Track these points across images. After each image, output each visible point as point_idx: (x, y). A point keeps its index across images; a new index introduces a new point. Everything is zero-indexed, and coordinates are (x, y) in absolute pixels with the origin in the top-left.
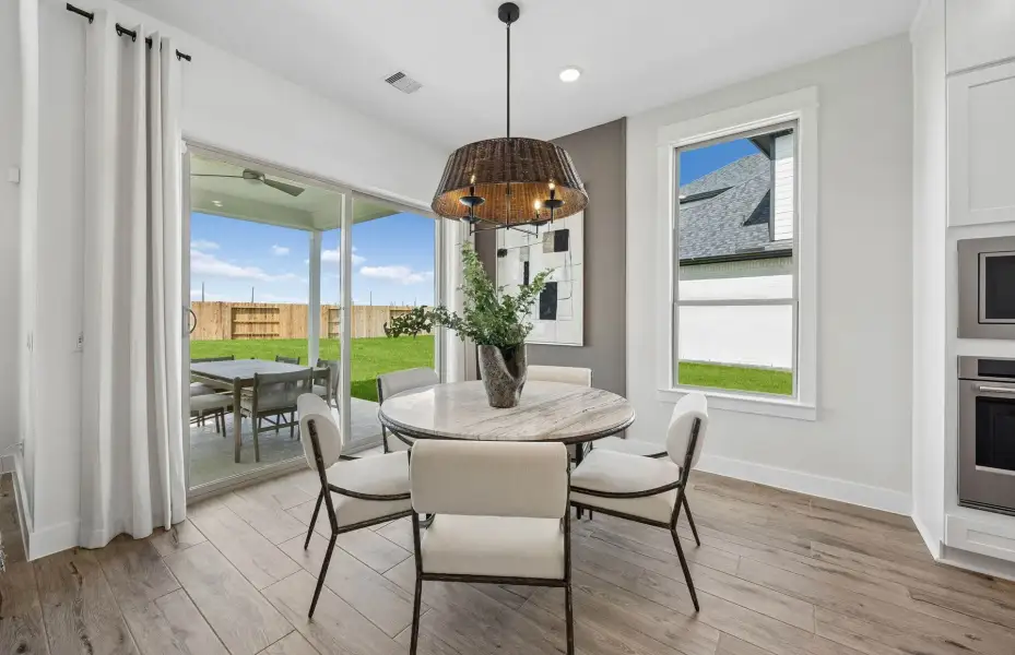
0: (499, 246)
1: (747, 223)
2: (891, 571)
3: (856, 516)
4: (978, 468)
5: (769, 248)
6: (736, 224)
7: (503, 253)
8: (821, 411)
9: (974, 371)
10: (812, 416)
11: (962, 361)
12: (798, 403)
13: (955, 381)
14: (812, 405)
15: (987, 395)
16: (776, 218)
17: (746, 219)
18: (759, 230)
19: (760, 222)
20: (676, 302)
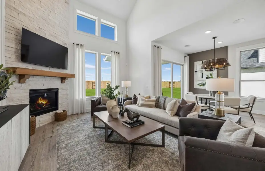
0: (195, 70)
1: (249, 58)
5: (257, 65)
6: (245, 58)
7: (196, 72)
16: (260, 56)
17: (249, 57)
18: (254, 60)
19: (254, 58)
20: (240, 81)
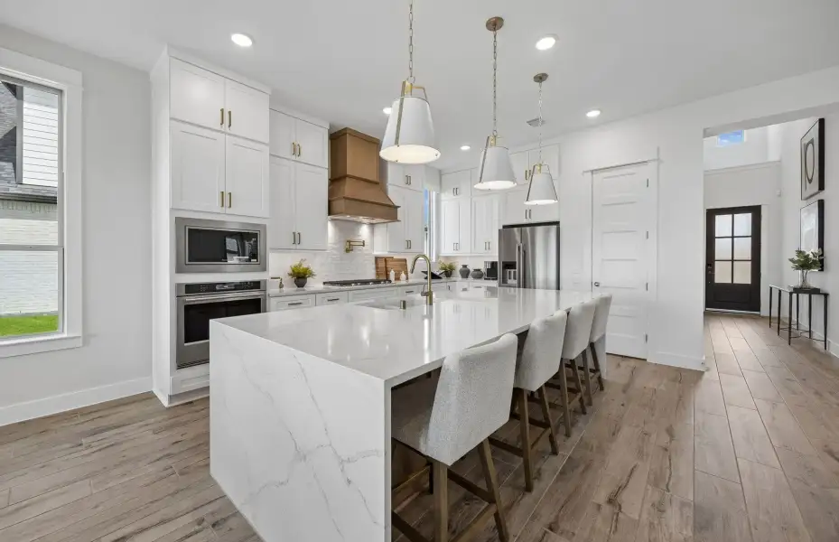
2: (141, 427)
3: (116, 406)
4: (186, 344)
5: (15, 190)
8: (86, 338)
9: (183, 292)
10: (79, 343)
11: (178, 286)
12: (65, 335)
13: (174, 299)
14: (79, 333)
15: (192, 303)
